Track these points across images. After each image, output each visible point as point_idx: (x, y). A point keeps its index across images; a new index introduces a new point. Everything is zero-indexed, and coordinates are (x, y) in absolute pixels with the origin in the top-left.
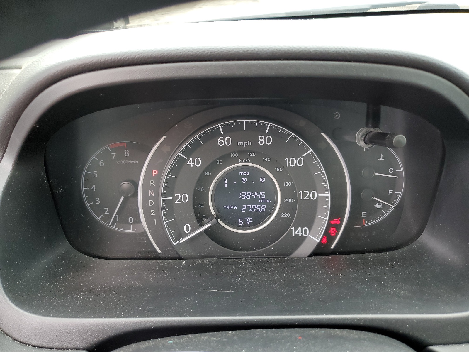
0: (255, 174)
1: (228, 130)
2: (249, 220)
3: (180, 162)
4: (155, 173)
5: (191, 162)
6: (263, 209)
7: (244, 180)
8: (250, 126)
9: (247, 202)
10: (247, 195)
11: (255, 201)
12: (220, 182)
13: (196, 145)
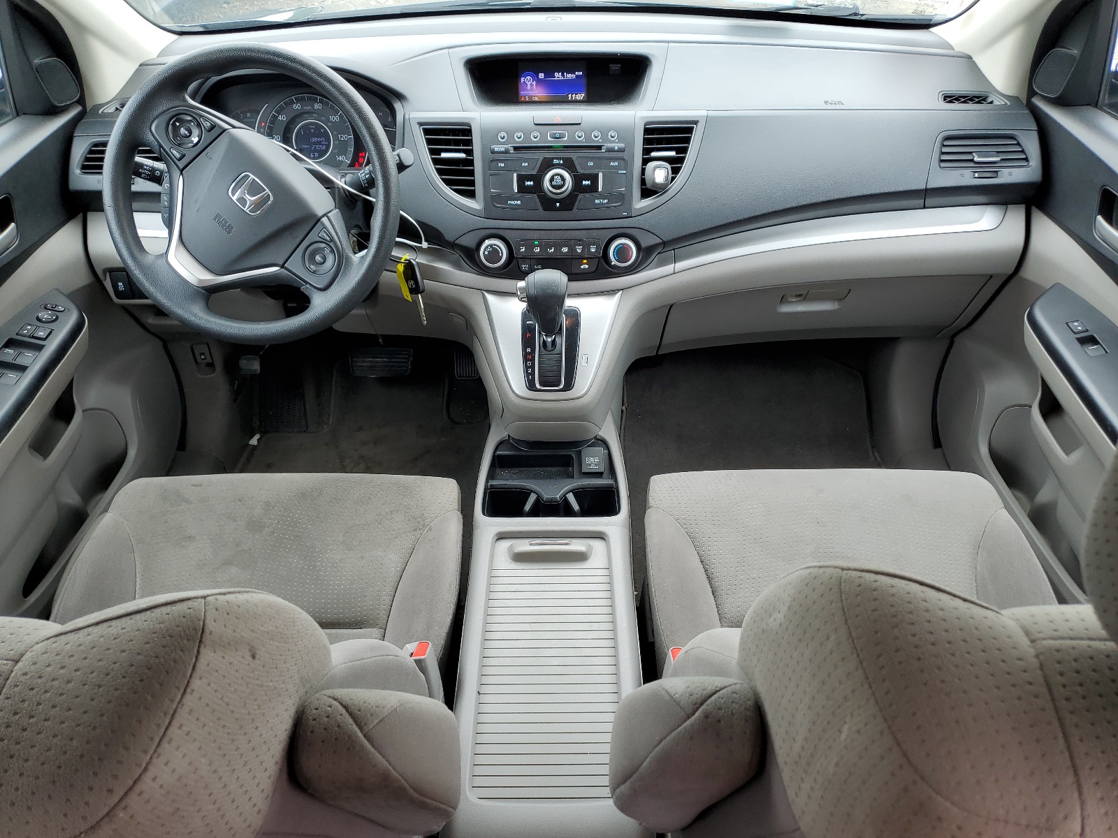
0: (318, 127)
1: (298, 100)
2: (316, 154)
3: (275, 117)
4: (263, 124)
5: (280, 118)
6: (324, 147)
7: (312, 131)
8: (309, 99)
9: (315, 143)
10: (314, 139)
11: (319, 143)
12: (299, 130)
13: (281, 107)
